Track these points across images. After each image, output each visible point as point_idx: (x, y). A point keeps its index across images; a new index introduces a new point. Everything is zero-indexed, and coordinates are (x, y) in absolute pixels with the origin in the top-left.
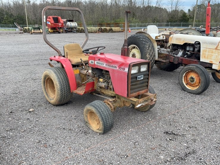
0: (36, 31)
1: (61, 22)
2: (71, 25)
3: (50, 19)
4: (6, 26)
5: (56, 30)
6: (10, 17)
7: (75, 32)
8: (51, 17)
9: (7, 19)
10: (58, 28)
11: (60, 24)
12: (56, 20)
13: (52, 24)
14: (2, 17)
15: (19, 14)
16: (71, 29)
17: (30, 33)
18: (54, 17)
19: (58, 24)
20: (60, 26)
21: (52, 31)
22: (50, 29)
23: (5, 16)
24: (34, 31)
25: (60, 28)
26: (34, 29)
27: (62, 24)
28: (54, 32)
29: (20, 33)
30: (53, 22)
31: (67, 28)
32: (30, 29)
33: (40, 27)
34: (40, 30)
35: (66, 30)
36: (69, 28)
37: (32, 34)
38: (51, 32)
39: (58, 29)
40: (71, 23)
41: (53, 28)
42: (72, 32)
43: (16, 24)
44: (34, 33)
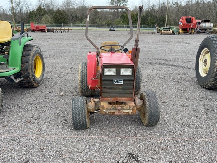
0: (166, 32)
1: (194, 22)
2: (205, 25)
3: (183, 19)
4: (148, 27)
5: (187, 31)
6: (154, 18)
7: (208, 33)
8: (184, 18)
9: (150, 20)
10: (189, 28)
11: (192, 25)
12: (189, 21)
13: (183, 24)
14: (147, 18)
15: (161, 16)
16: (204, 30)
17: (160, 33)
18: (188, 18)
19: (190, 25)
20: (192, 27)
21: (183, 32)
22: (180, 30)
23: (150, 18)
24: (164, 31)
25: (192, 29)
26: (164, 30)
27: (195, 25)
28: (184, 33)
29: (152, 33)
30: (185, 22)
31: (200, 29)
32: (161, 30)
33: (171, 27)
34: (170, 30)
35: (198, 31)
36: (202, 29)
37: (161, 34)
38: (181, 33)
39: (189, 30)
40: (205, 23)
41: (183, 29)
42: (205, 33)
43: (156, 25)
44: (163, 33)
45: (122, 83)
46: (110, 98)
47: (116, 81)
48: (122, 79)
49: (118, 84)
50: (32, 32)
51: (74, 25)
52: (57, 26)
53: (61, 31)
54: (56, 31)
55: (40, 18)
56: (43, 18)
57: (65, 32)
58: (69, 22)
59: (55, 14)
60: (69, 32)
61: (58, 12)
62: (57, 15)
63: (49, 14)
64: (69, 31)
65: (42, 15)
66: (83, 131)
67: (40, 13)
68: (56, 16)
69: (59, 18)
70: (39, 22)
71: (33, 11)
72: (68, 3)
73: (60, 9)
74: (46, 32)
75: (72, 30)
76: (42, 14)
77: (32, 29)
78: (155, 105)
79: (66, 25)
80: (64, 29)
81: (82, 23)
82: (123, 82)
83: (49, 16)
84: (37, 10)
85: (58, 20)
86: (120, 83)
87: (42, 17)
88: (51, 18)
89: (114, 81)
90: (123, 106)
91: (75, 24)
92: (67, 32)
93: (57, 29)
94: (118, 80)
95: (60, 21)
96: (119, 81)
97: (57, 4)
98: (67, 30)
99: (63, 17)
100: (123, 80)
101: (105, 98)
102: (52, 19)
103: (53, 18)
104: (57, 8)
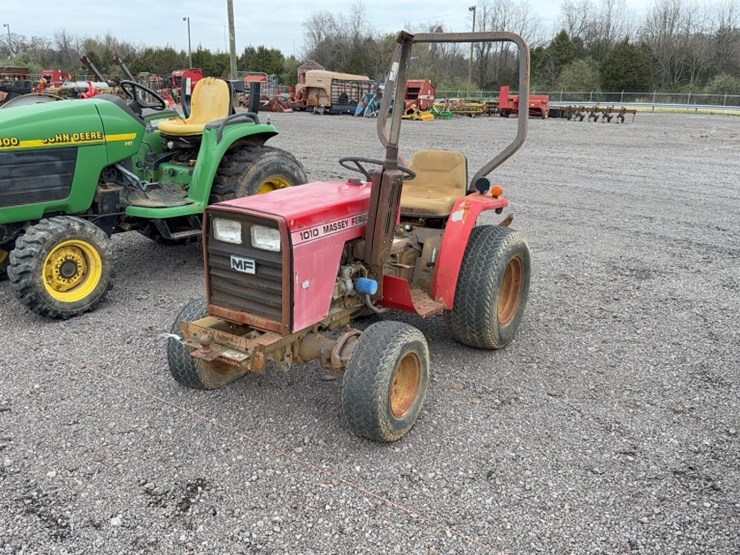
45: (253, 271)
46: (227, 310)
47: (237, 260)
48: (252, 258)
49: (243, 270)
50: (502, 115)
51: (672, 97)
52: (609, 98)
53: (597, 114)
54: (592, 115)
55: (556, 71)
56: (567, 72)
57: (609, 121)
58: (654, 86)
59: (608, 59)
60: (623, 121)
61: (622, 50)
62: (617, 59)
63: (590, 57)
64: (626, 115)
65: (564, 62)
66: (192, 391)
67: (558, 56)
68: (613, 63)
69: (622, 73)
70: (549, 84)
71: (539, 50)
72: (667, 17)
73: (630, 42)
74: (544, 118)
75: (634, 112)
76: (564, 56)
77: (501, 106)
78: (369, 369)
79: (640, 97)
80: (606, 110)
81: (706, 89)
82: (253, 266)
83: (586, 65)
84: (553, 43)
85: (615, 77)
86: (248, 271)
87: (564, 67)
88: (593, 71)
89: (234, 261)
90: (232, 340)
91: (679, 92)
92: (614, 119)
93: (597, 110)
94: (243, 260)
95: (622, 82)
96: (245, 263)
97: (626, 23)
98: (618, 114)
99: (637, 68)
100: (253, 262)
101: (216, 307)
102: (598, 74)
103: (601, 71)
104: (623, 37)
